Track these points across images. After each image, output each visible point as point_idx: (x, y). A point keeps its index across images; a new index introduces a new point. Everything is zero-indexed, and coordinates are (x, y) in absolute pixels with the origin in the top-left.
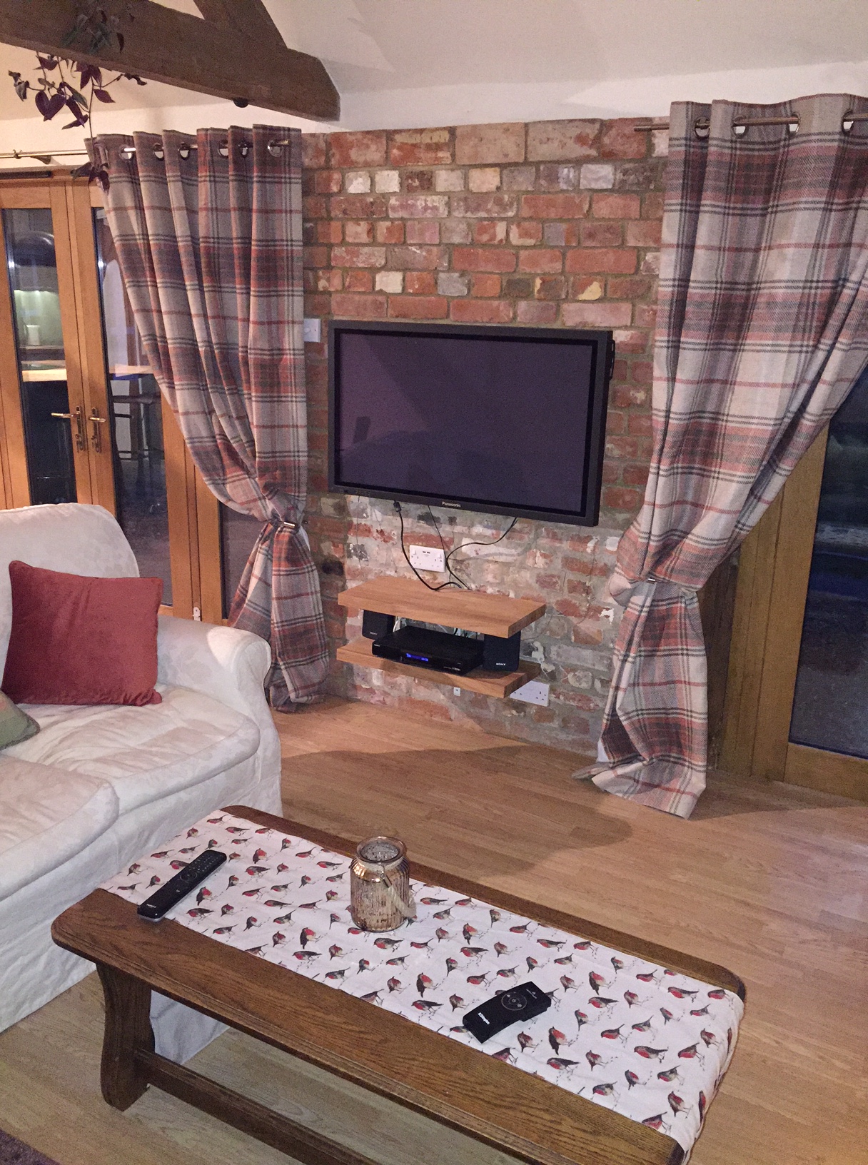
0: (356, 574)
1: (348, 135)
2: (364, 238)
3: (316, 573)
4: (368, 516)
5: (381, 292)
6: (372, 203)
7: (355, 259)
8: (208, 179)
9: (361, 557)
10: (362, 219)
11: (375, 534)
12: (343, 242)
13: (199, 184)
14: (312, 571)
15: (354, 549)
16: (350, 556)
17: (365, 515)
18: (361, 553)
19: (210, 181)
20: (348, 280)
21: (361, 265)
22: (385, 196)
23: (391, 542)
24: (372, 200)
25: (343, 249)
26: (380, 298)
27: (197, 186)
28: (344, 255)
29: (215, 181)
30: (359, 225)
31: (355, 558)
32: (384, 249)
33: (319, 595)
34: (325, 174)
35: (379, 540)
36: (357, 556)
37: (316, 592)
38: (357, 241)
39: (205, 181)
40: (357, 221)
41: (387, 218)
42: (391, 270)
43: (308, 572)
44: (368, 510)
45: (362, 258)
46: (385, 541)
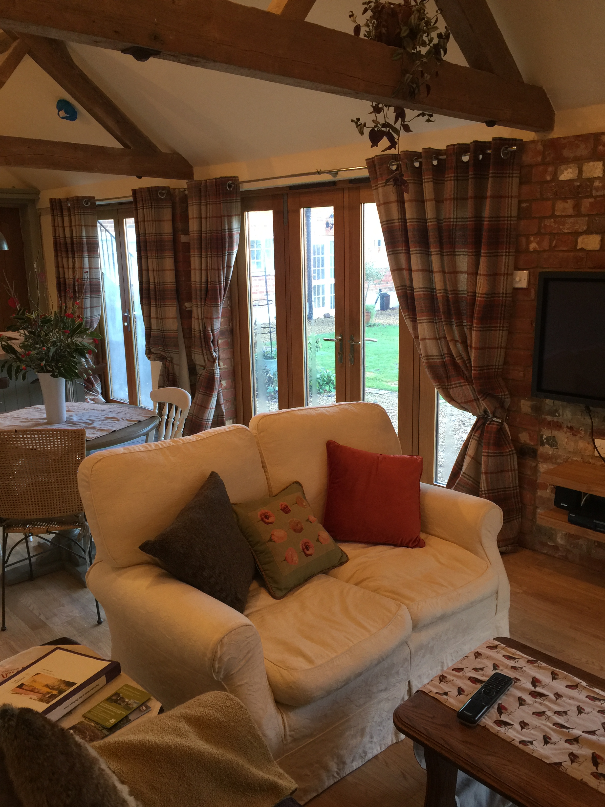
0: (547, 459)
1: (562, 139)
2: (570, 211)
3: (515, 456)
4: (559, 415)
5: (582, 249)
6: (578, 186)
7: (561, 227)
8: (453, 178)
9: (551, 446)
10: (569, 198)
11: (565, 429)
12: (553, 216)
13: (446, 183)
14: (513, 454)
15: (547, 438)
16: (542, 444)
17: (557, 414)
18: (552, 442)
19: (454, 180)
20: (554, 242)
21: (566, 231)
22: (591, 180)
23: (579, 435)
24: (579, 184)
25: (552, 220)
26: (580, 254)
27: (444, 183)
28: (553, 224)
29: (457, 180)
30: (567, 202)
31: (547, 446)
32: (587, 218)
33: (517, 472)
34: (541, 168)
35: (569, 434)
36: (549, 445)
37: (515, 470)
38: (563, 214)
39: (450, 180)
40: (565, 200)
41: (591, 196)
42: (592, 233)
43: (510, 455)
44: (561, 411)
45: (567, 226)
46: (574, 435)
